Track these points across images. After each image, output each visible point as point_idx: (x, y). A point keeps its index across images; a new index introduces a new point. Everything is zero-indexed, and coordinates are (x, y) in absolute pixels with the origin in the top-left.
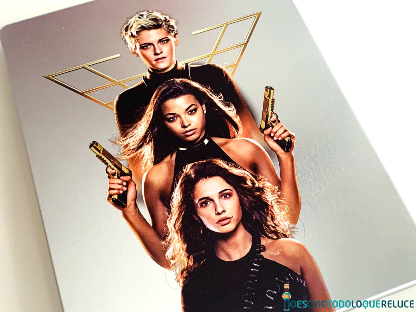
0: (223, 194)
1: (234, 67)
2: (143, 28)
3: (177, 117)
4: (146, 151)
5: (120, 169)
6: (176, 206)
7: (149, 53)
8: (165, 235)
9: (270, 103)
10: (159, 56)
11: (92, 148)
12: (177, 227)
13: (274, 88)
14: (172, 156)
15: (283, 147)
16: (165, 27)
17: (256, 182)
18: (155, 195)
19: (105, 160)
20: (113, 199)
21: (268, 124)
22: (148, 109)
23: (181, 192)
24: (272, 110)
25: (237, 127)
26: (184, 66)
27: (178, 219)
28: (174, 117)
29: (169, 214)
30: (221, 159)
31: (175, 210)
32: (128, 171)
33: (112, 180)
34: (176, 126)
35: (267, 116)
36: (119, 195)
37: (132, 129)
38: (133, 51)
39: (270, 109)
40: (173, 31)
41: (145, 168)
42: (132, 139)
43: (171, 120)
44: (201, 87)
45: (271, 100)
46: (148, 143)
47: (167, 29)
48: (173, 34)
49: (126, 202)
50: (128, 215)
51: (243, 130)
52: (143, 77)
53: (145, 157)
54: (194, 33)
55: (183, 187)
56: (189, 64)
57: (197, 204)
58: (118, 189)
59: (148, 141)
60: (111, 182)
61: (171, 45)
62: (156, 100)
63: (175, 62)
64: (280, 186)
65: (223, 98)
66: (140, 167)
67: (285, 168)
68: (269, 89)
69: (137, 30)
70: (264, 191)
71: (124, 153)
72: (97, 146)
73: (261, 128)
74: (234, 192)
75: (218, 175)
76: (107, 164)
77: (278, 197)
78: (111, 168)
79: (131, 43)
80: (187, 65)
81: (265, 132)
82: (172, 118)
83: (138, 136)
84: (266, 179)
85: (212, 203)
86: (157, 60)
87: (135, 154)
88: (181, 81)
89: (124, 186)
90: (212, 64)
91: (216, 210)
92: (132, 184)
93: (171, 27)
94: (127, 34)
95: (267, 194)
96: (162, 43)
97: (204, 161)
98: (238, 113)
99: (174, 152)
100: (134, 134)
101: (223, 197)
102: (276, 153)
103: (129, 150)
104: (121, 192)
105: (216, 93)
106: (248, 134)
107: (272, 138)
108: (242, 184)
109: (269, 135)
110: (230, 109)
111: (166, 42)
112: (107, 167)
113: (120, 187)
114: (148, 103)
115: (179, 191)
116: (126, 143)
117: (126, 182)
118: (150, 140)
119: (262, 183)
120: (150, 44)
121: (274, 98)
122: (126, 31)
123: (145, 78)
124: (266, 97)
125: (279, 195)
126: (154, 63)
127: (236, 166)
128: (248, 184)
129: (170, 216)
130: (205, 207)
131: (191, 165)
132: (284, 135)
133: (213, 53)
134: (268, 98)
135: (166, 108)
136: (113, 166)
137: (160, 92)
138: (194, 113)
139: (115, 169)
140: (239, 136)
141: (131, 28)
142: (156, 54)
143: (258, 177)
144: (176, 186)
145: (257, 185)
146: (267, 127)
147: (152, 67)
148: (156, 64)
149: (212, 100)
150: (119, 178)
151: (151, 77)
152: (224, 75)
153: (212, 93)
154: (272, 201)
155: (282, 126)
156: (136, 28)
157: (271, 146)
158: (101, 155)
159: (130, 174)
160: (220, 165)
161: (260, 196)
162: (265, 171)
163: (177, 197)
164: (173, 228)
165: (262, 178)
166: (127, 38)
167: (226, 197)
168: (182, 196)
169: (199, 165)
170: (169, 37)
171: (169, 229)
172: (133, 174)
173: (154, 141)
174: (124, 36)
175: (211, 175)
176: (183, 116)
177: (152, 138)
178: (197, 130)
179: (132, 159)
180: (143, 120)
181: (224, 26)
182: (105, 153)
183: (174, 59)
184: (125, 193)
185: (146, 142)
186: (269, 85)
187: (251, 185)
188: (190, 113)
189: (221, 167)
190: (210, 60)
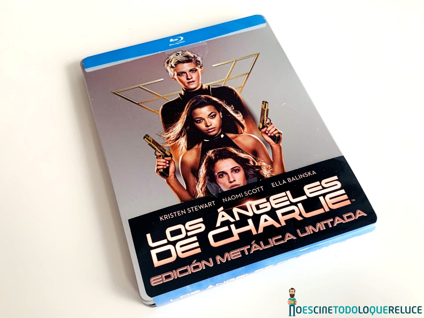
0: (234, 170)
1: (241, 88)
2: (179, 62)
3: (202, 120)
4: (182, 141)
5: (164, 153)
6: (202, 177)
7: (184, 78)
8: (195, 195)
9: (266, 112)
10: (190, 81)
11: (145, 139)
12: (203, 191)
13: (268, 102)
14: (199, 145)
15: (274, 140)
16: (194, 61)
17: (256, 162)
18: (188, 169)
19: (154, 147)
20: (159, 172)
21: (264, 126)
22: (183, 114)
23: (205, 168)
24: (267, 116)
25: (243, 127)
26: (207, 87)
27: (203, 185)
28: (201, 120)
29: (197, 182)
30: (232, 147)
31: (201, 179)
32: (170, 154)
33: (159, 160)
34: (202, 126)
35: (264, 120)
36: (163, 169)
37: (172, 127)
38: (172, 77)
39: (265, 115)
40: (199, 64)
41: (181, 152)
42: (172, 134)
43: (199, 122)
44: (218, 101)
45: (266, 110)
46: (183, 136)
47: (195, 63)
48: (199, 66)
49: (168, 174)
50: (170, 182)
51: (247, 129)
52: (179, 94)
53: (181, 145)
54: (213, 66)
55: (207, 165)
56: (210, 86)
57: (216, 176)
58: (163, 166)
59: (183, 135)
60: (158, 161)
61: (198, 73)
62: (188, 109)
63: (201, 84)
64: (272, 165)
65: (233, 108)
66: (178, 152)
67: (275, 153)
68: (265, 103)
69: (175, 63)
70: (261, 168)
71: (167, 143)
72: (149, 137)
73: (259, 128)
74: (241, 168)
75: (230, 158)
76: (155, 149)
77: (271, 172)
78: (158, 152)
79: (171, 72)
80: (209, 87)
81: (262, 130)
82: (199, 120)
83: (176, 131)
84: (263, 161)
85: (226, 176)
86: (189, 83)
87: (174, 143)
88: (205, 96)
89: (167, 163)
90: (226, 86)
91: (229, 180)
92: (173, 162)
93: (198, 62)
94: (168, 65)
95: (263, 170)
96: (192, 72)
97: (221, 149)
98: (243, 118)
99: (201, 142)
100: (173, 130)
101: (234, 172)
102: (270, 144)
103: (170, 141)
104: (165, 167)
105: (229, 105)
106: (250, 132)
107: (267, 134)
108: (247, 164)
109: (265, 132)
110: (238, 115)
111: (194, 71)
112: (156, 151)
113: (164, 164)
114: (183, 111)
115: (204, 167)
116: (168, 136)
117: (169, 161)
118: (184, 135)
119: (260, 163)
120: (184, 72)
121: (268, 108)
122: (167, 64)
123: (181, 95)
124: (263, 108)
125: (271, 171)
126: (187, 84)
127: (243, 152)
128: (250, 164)
129: (198, 184)
130: (221, 178)
131: (213, 150)
132: (275, 133)
133: (227, 78)
134: (264, 109)
135: (195, 114)
136: (159, 151)
137: (191, 104)
138: (214, 118)
139: (161, 152)
140: (245, 133)
141: (171, 62)
142: (188, 79)
143: (258, 159)
144: (202, 164)
145: (257, 164)
146: (263, 127)
147: (185, 87)
148: (188, 86)
149: (226, 109)
150: (163, 158)
151: (185, 94)
152: (235, 93)
153: (226, 104)
154: (267, 175)
155: (274, 127)
156: (174, 62)
157: (266, 140)
158: (151, 143)
159: (171, 156)
160: (232, 151)
161: (258, 171)
162: (262, 155)
163: (203, 171)
164: (200, 191)
165: (260, 160)
166: (168, 68)
167: (236, 172)
168: (206, 170)
169: (218, 151)
170: (197, 68)
171: (198, 191)
172: (173, 156)
173: (187, 135)
174: (166, 67)
175: (226, 157)
176: (207, 119)
177: (185, 133)
178: (216, 129)
179: (172, 146)
180: (179, 121)
181: (234, 62)
182: (154, 142)
183: (200, 82)
184: (168, 168)
185: (181, 135)
186: (265, 100)
187: (253, 164)
188: (211, 117)
189: (232, 152)
190: (224, 84)
